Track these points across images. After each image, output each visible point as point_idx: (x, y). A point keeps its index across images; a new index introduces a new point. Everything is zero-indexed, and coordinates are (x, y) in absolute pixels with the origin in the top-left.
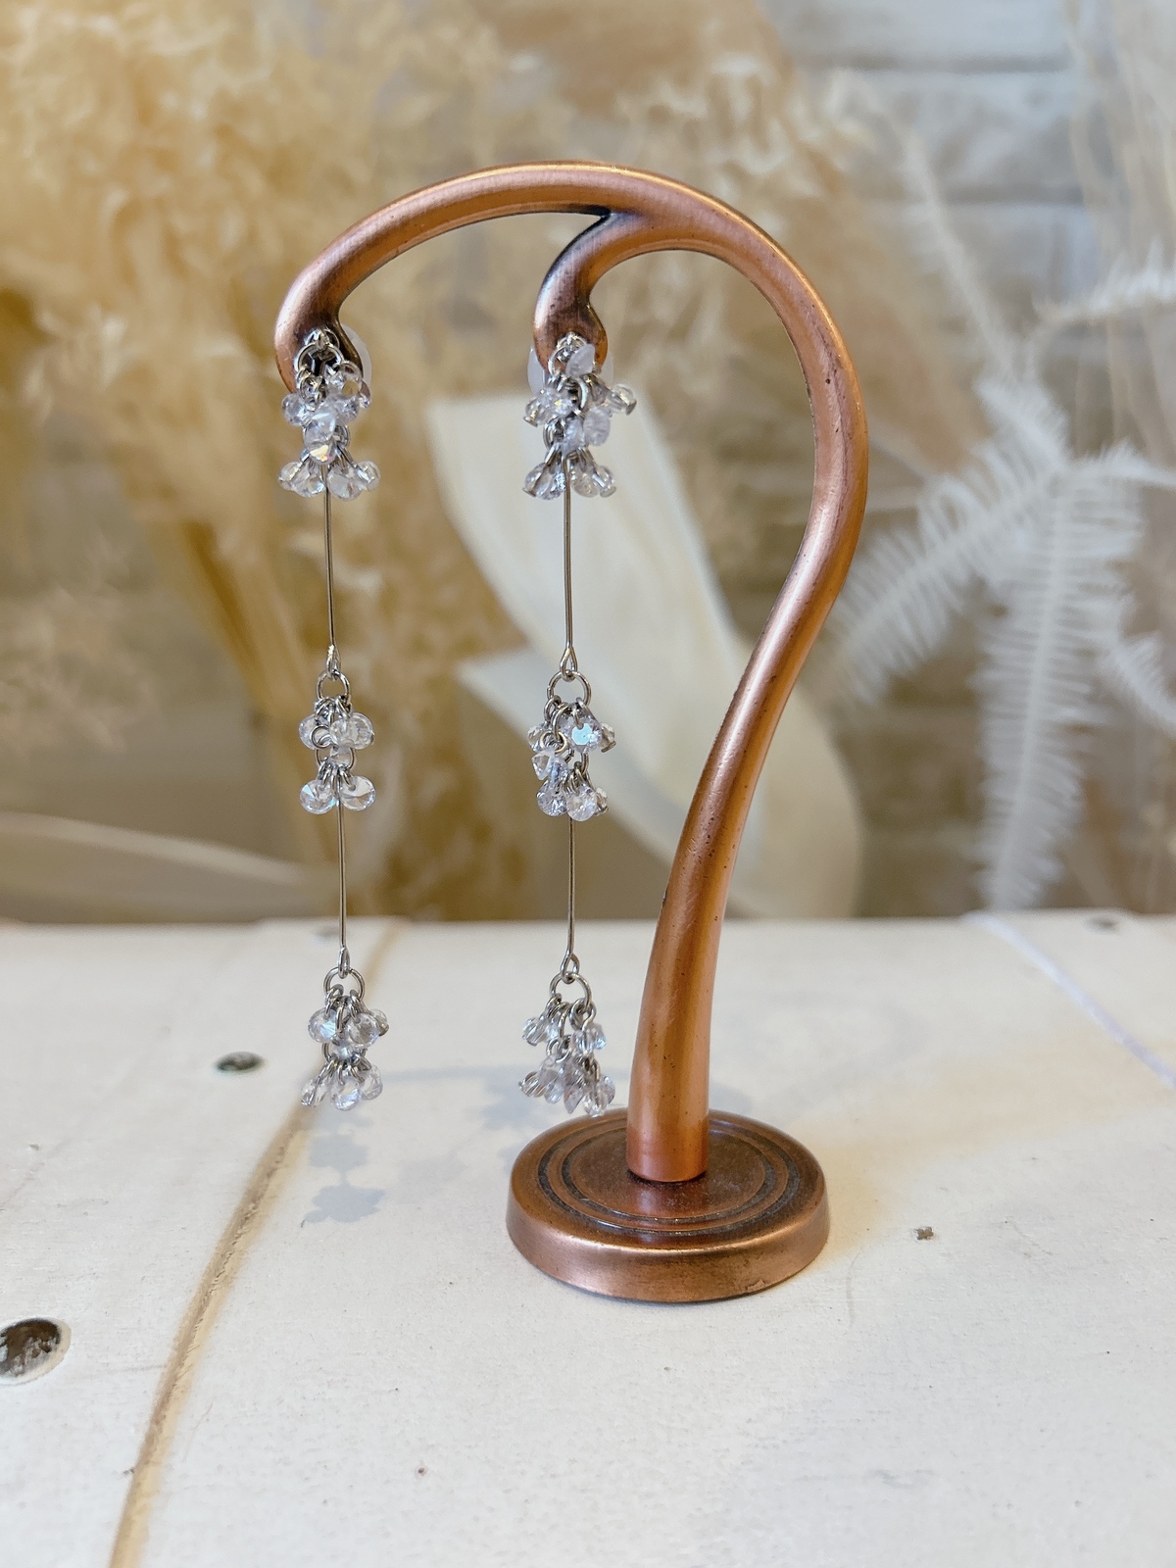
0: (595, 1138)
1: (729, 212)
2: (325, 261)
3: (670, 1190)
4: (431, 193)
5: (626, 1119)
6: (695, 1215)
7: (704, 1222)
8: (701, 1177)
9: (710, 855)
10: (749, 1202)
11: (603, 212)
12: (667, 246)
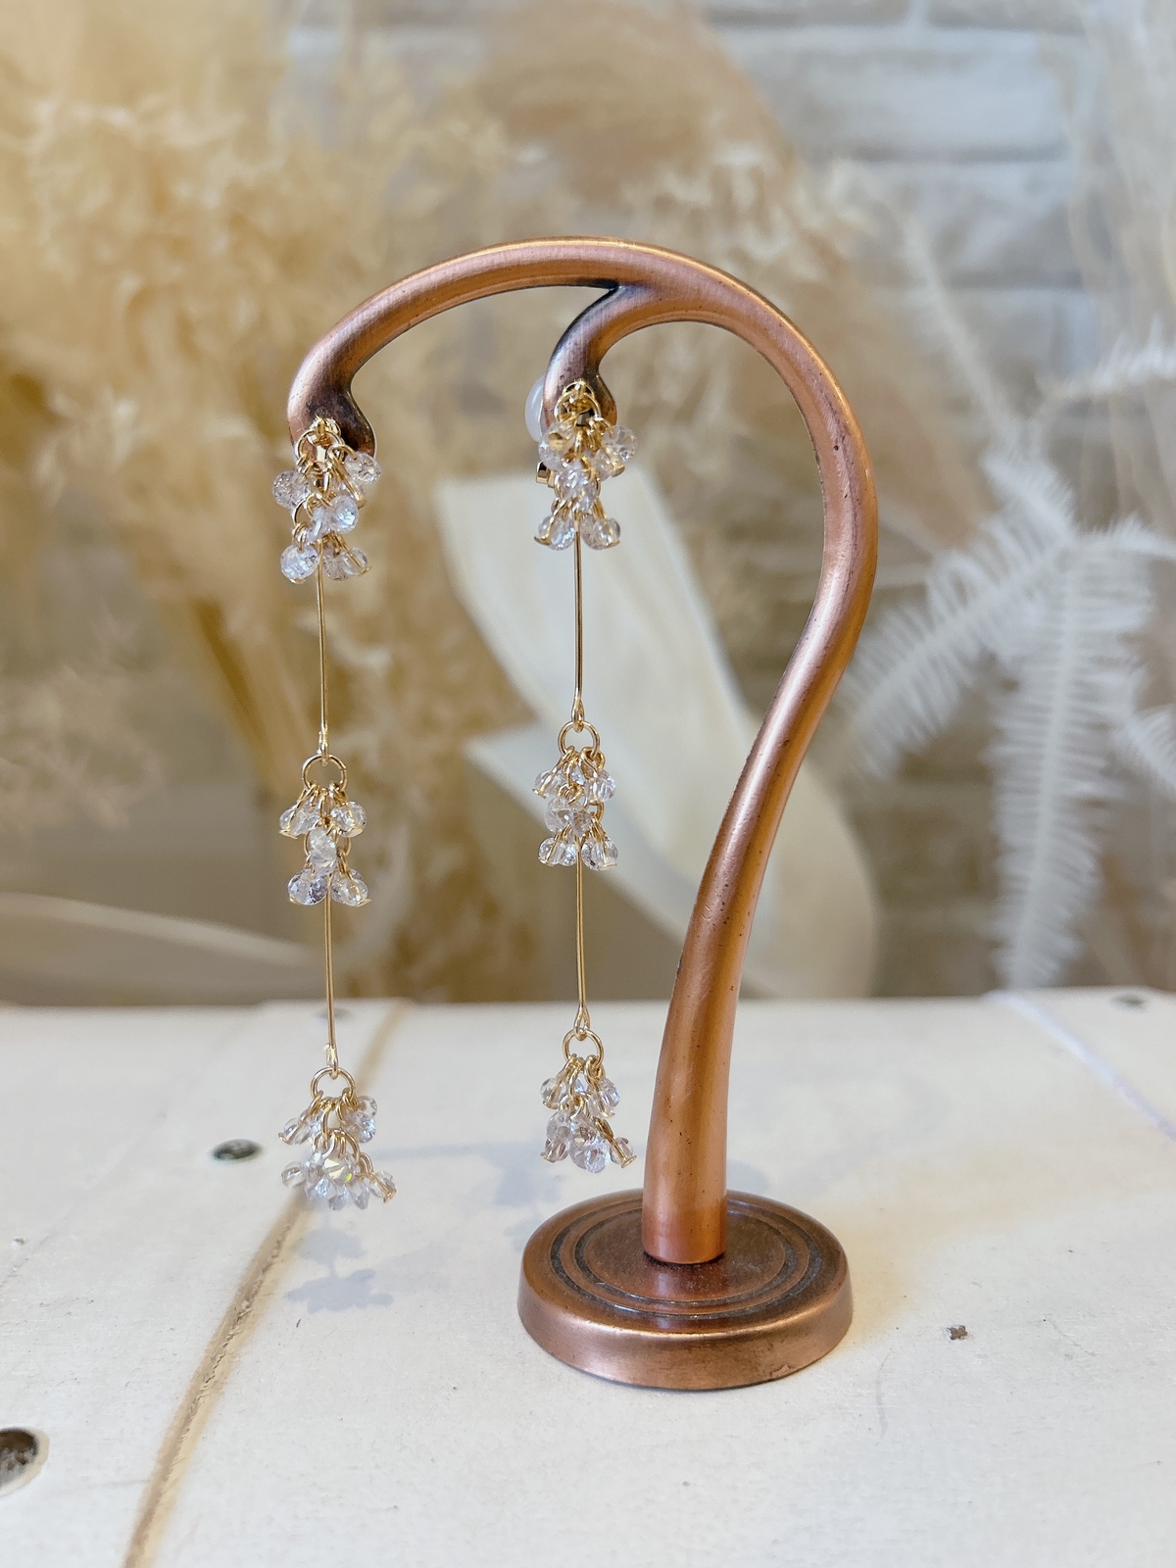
0: (608, 1221)
1: (735, 283)
2: (337, 335)
3: (688, 1272)
4: (442, 269)
5: (641, 1200)
6: (714, 1297)
7: (725, 1305)
8: (718, 1259)
9: (725, 923)
10: (771, 1282)
11: (611, 285)
12: (675, 318)
